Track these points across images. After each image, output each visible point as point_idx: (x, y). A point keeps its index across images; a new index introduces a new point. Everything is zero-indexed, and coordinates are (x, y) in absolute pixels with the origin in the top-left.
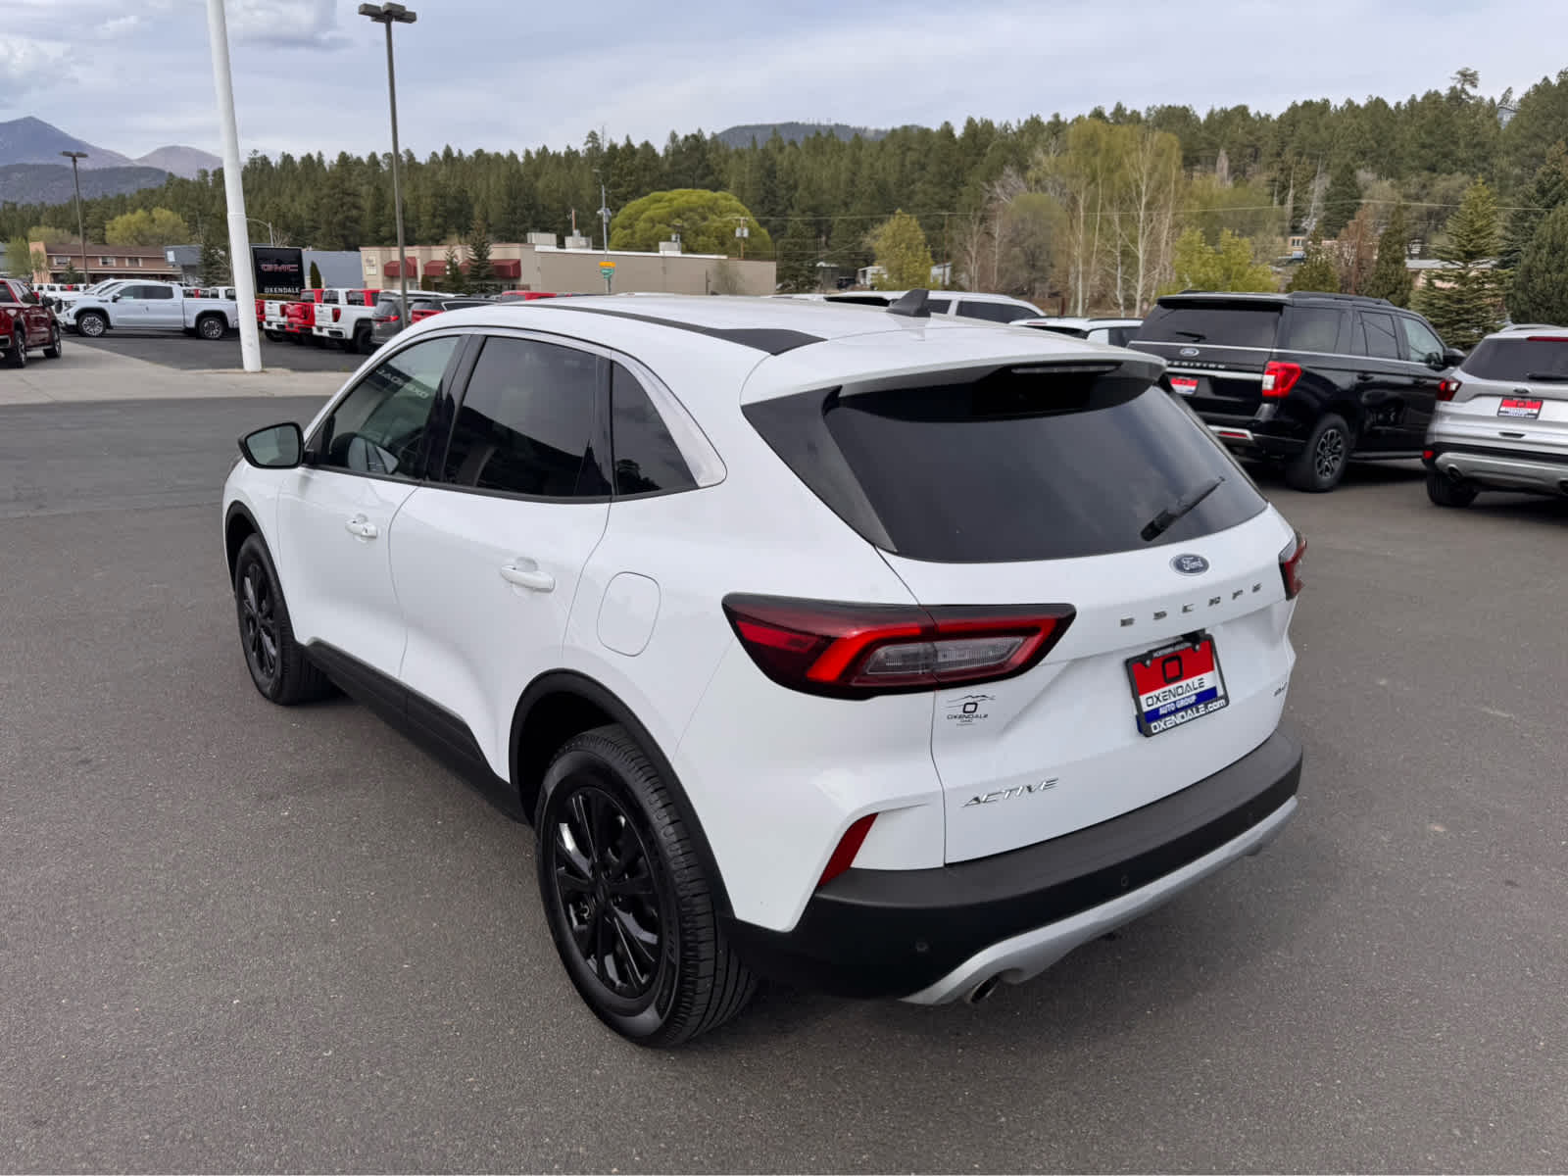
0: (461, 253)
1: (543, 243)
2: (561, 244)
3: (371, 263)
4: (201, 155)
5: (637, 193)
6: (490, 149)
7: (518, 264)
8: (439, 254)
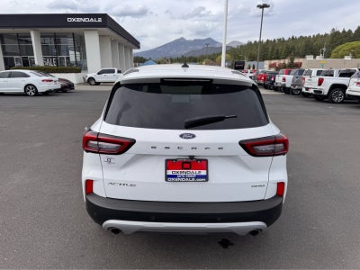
0: (287, 61)
1: (310, 58)
2: (315, 58)
3: (267, 63)
4: (239, 42)
5: (341, 43)
6: (304, 36)
7: (301, 63)
8: (282, 61)
